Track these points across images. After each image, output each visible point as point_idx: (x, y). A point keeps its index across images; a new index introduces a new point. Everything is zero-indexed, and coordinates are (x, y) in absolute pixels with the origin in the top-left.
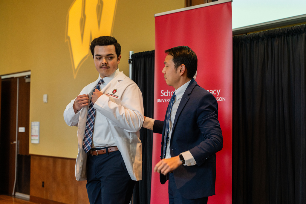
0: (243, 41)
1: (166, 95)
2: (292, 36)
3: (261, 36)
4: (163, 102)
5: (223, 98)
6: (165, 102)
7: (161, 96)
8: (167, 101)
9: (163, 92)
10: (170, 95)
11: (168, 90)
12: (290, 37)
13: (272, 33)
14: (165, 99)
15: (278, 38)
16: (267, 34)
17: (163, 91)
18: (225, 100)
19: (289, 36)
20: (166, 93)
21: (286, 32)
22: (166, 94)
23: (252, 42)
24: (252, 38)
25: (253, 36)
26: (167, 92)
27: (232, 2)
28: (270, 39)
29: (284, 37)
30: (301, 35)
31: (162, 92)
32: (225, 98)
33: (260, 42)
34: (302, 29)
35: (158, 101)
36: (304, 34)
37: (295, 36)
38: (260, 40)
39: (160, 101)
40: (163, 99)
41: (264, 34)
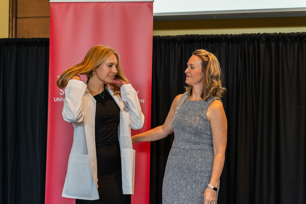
0: (157, 43)
3: (178, 40)
5: (142, 100)
12: (209, 44)
13: (191, 39)
15: (197, 44)
16: (186, 39)
18: (144, 102)
21: (206, 39)
23: (167, 44)
24: (167, 40)
25: (170, 38)
27: (153, 2)
28: (188, 43)
29: (203, 43)
30: (221, 43)
32: (144, 100)
33: (176, 46)
34: (223, 38)
35: (56, 100)
36: (224, 44)
37: (215, 44)
38: (177, 43)
39: (59, 100)
40: (63, 98)
41: (182, 38)
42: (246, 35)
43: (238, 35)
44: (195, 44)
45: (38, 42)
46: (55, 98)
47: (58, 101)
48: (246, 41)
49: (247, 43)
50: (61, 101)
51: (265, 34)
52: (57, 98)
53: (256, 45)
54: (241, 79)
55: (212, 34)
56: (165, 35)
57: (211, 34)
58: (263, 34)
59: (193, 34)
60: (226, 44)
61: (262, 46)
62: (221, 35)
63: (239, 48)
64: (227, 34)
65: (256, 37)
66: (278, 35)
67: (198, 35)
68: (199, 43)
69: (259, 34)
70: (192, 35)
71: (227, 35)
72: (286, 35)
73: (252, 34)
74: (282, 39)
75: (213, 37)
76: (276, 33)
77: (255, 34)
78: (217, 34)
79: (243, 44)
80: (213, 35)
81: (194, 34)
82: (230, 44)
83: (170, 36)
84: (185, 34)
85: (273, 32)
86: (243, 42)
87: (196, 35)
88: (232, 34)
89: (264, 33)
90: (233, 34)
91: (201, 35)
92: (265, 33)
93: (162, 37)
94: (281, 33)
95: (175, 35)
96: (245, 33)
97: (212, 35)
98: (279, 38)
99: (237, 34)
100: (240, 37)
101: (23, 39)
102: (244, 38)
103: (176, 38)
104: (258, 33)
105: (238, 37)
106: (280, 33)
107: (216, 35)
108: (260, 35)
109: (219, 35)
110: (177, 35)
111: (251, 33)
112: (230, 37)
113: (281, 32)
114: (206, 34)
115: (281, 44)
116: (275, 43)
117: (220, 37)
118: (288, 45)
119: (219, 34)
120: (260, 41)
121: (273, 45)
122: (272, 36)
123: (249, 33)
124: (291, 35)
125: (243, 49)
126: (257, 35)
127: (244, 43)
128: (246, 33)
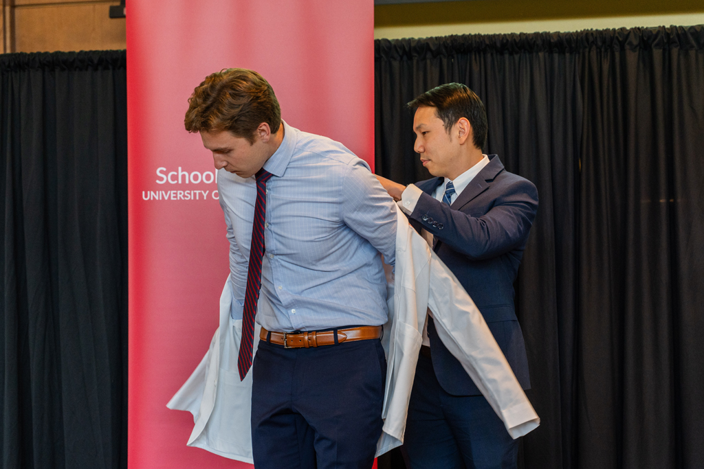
0: (383, 55)
1: (176, 182)
2: (511, 54)
3: (433, 48)
4: (166, 198)
6: (172, 198)
7: (158, 182)
8: (179, 195)
9: (166, 173)
10: (187, 182)
11: (180, 169)
12: (507, 56)
13: (463, 44)
14: (171, 190)
15: (477, 56)
16: (450, 45)
17: (164, 169)
19: (502, 54)
20: (173, 176)
21: (498, 45)
22: (175, 178)
23: (405, 57)
24: (407, 49)
25: (413, 45)
26: (178, 172)
28: (455, 56)
29: (492, 55)
30: (534, 54)
31: (161, 172)
33: (428, 62)
34: (539, 42)
35: (146, 197)
36: (541, 54)
37: (519, 55)
38: (429, 55)
39: (153, 197)
40: (163, 192)
41: (441, 43)
42: (594, 33)
43: (573, 32)
44: (473, 57)
45: (96, 61)
46: (144, 193)
47: (152, 199)
48: (594, 47)
49: (595, 51)
50: (161, 199)
51: (638, 30)
52: (149, 192)
53: (617, 55)
54: (585, 138)
55: (513, 32)
56: (400, 38)
57: (510, 33)
58: (632, 29)
59: (467, 33)
60: (547, 54)
61: (632, 58)
62: (535, 33)
63: (577, 63)
64: (548, 31)
65: (617, 38)
66: (667, 31)
67: (479, 35)
68: (482, 53)
69: (623, 29)
70: (463, 35)
71: (547, 34)
72: (686, 30)
73: (607, 30)
74: (677, 39)
75: (515, 40)
76: (664, 27)
77: (614, 30)
78: (525, 32)
79: (587, 54)
80: (515, 34)
81: (470, 34)
82: (556, 56)
83: (413, 38)
84: (447, 35)
85: (657, 26)
86: (587, 50)
87: (475, 35)
88: (559, 32)
89: (634, 27)
90: (562, 31)
91: (484, 35)
92: (639, 28)
93: (393, 43)
94: (676, 27)
95: (425, 37)
96: (590, 29)
97: (513, 35)
98: (671, 37)
99: (571, 31)
100: (579, 38)
101: (57, 53)
102: (587, 39)
103: (428, 44)
104: (620, 27)
105: (575, 38)
106: (673, 28)
107: (521, 34)
108: (626, 33)
109: (529, 34)
110: (429, 36)
111: (605, 28)
112: (556, 39)
113: (674, 25)
114: (497, 33)
115: (675, 51)
116: (661, 50)
117: (532, 38)
118: (692, 53)
119: (528, 32)
120: (627, 47)
121: (657, 54)
122: (654, 33)
123: (600, 29)
124: (698, 30)
125: (587, 65)
126: (618, 33)
127: (589, 52)
128: (592, 29)
